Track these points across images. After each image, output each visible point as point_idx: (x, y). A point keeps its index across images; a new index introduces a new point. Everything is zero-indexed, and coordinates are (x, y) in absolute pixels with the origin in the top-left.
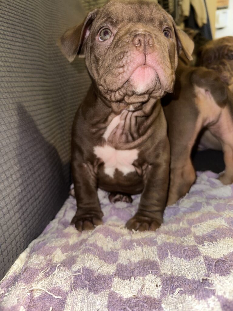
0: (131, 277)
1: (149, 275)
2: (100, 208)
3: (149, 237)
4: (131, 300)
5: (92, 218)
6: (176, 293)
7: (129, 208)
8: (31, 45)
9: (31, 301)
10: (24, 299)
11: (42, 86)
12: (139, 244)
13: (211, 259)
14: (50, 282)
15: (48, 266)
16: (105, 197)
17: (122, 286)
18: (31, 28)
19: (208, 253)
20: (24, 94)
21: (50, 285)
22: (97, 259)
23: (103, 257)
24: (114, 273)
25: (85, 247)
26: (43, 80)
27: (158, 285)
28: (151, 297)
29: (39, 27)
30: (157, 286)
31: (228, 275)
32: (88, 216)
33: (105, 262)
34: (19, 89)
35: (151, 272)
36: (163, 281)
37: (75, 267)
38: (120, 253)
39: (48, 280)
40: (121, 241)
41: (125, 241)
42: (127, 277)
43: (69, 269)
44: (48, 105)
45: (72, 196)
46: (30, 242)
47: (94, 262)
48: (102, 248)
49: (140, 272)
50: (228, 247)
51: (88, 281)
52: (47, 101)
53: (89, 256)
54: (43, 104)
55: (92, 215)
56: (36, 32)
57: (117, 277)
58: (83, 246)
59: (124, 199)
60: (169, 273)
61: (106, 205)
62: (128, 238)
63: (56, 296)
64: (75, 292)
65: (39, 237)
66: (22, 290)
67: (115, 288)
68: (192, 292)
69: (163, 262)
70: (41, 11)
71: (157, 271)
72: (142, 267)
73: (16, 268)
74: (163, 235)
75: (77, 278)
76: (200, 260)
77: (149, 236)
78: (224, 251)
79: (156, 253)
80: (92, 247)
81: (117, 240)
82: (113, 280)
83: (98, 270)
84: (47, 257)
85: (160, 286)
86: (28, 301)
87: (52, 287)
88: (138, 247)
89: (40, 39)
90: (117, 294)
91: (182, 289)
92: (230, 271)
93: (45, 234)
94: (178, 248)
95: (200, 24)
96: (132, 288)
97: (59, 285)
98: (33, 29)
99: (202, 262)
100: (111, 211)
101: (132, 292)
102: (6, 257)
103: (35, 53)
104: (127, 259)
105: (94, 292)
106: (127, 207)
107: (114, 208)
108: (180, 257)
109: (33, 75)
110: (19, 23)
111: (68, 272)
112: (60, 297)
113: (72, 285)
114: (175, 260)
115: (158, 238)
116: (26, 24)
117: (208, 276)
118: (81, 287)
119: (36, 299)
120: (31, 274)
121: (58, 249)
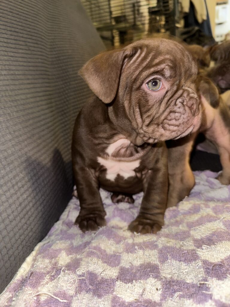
0: (133, 280)
1: (150, 278)
2: (103, 208)
3: (150, 241)
4: (132, 304)
5: (95, 218)
6: (175, 297)
7: (131, 210)
8: (33, 51)
9: (38, 305)
10: (31, 303)
11: (45, 91)
12: (141, 248)
13: (209, 263)
14: (55, 285)
15: (53, 270)
16: (107, 198)
17: (124, 289)
18: (33, 34)
19: (206, 257)
20: (28, 101)
21: (55, 288)
22: (100, 262)
23: (106, 260)
24: (117, 277)
25: (88, 250)
26: (46, 85)
27: (159, 289)
28: (151, 301)
29: (41, 32)
30: (157, 289)
31: (225, 279)
32: (92, 216)
33: (108, 265)
34: (23, 97)
35: (151, 276)
36: (163, 285)
37: (79, 271)
38: (122, 256)
39: (53, 284)
40: (123, 244)
41: (128, 244)
42: (128, 281)
43: (73, 273)
44: (51, 109)
45: (75, 196)
46: (36, 245)
47: (97, 266)
48: (105, 251)
49: (141, 276)
50: (225, 251)
51: (92, 286)
52: (50, 105)
53: (92, 260)
54: (46, 109)
55: (96, 215)
56: (39, 37)
57: (119, 280)
58: (86, 248)
59: (126, 200)
60: (169, 276)
61: (109, 205)
62: (130, 241)
63: (61, 299)
64: (80, 296)
65: (44, 239)
66: (29, 294)
67: (117, 292)
68: (191, 296)
69: (163, 265)
70: (43, 16)
71: (158, 274)
72: (143, 270)
73: (22, 272)
74: (163, 239)
75: (81, 282)
76: (198, 264)
77: (150, 239)
78: (221, 255)
79: (157, 256)
80: (95, 250)
81: (119, 243)
82: (115, 284)
83: (101, 273)
84: (52, 260)
85: (160, 289)
86: (35, 305)
87: (57, 290)
88: (139, 250)
89: (43, 44)
90: (119, 298)
91: (181, 293)
92: (226, 275)
93: (50, 236)
94: (177, 252)
95: (200, 20)
96: (134, 292)
97: (64, 288)
98: (36, 35)
99: (200, 266)
100: (114, 212)
101: (133, 296)
102: (13, 261)
103: (38, 59)
104: (128, 262)
105: (98, 297)
106: (130, 208)
107: (117, 209)
108: (179, 261)
109: (36, 81)
110: (22, 30)
111: (72, 276)
112: (65, 301)
113: (76, 289)
114: (174, 263)
115: (158, 242)
116: (29, 30)
117: (205, 280)
118: (85, 291)
119: (43, 303)
120: (37, 278)
121: (62, 252)
